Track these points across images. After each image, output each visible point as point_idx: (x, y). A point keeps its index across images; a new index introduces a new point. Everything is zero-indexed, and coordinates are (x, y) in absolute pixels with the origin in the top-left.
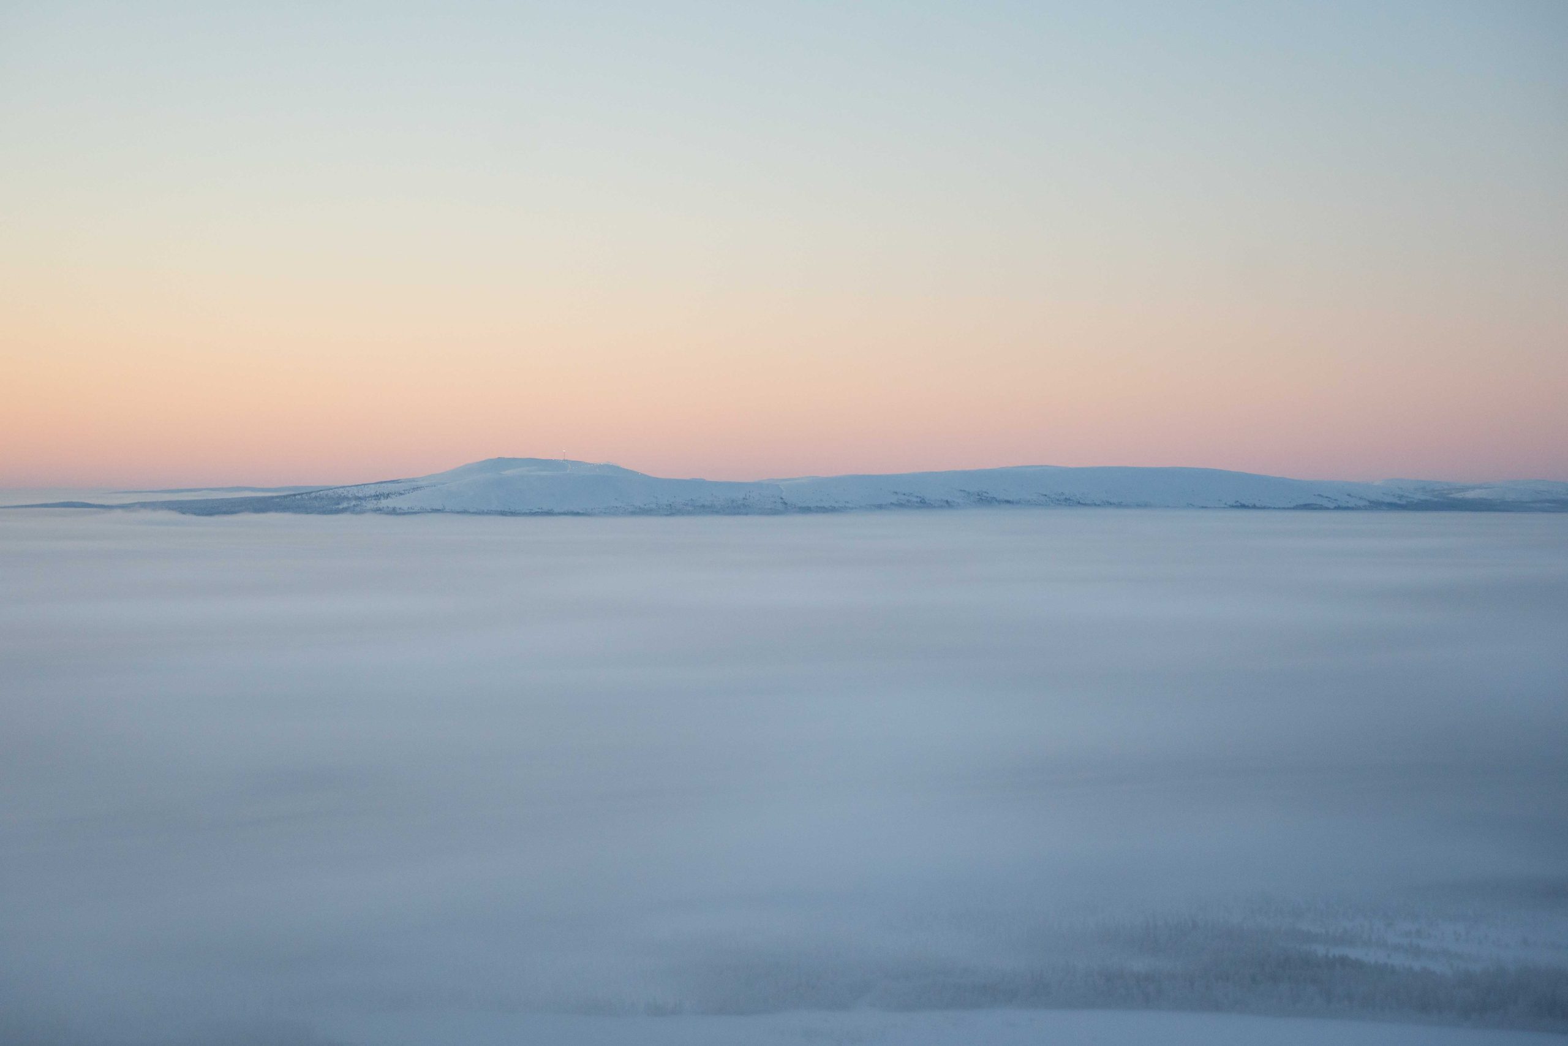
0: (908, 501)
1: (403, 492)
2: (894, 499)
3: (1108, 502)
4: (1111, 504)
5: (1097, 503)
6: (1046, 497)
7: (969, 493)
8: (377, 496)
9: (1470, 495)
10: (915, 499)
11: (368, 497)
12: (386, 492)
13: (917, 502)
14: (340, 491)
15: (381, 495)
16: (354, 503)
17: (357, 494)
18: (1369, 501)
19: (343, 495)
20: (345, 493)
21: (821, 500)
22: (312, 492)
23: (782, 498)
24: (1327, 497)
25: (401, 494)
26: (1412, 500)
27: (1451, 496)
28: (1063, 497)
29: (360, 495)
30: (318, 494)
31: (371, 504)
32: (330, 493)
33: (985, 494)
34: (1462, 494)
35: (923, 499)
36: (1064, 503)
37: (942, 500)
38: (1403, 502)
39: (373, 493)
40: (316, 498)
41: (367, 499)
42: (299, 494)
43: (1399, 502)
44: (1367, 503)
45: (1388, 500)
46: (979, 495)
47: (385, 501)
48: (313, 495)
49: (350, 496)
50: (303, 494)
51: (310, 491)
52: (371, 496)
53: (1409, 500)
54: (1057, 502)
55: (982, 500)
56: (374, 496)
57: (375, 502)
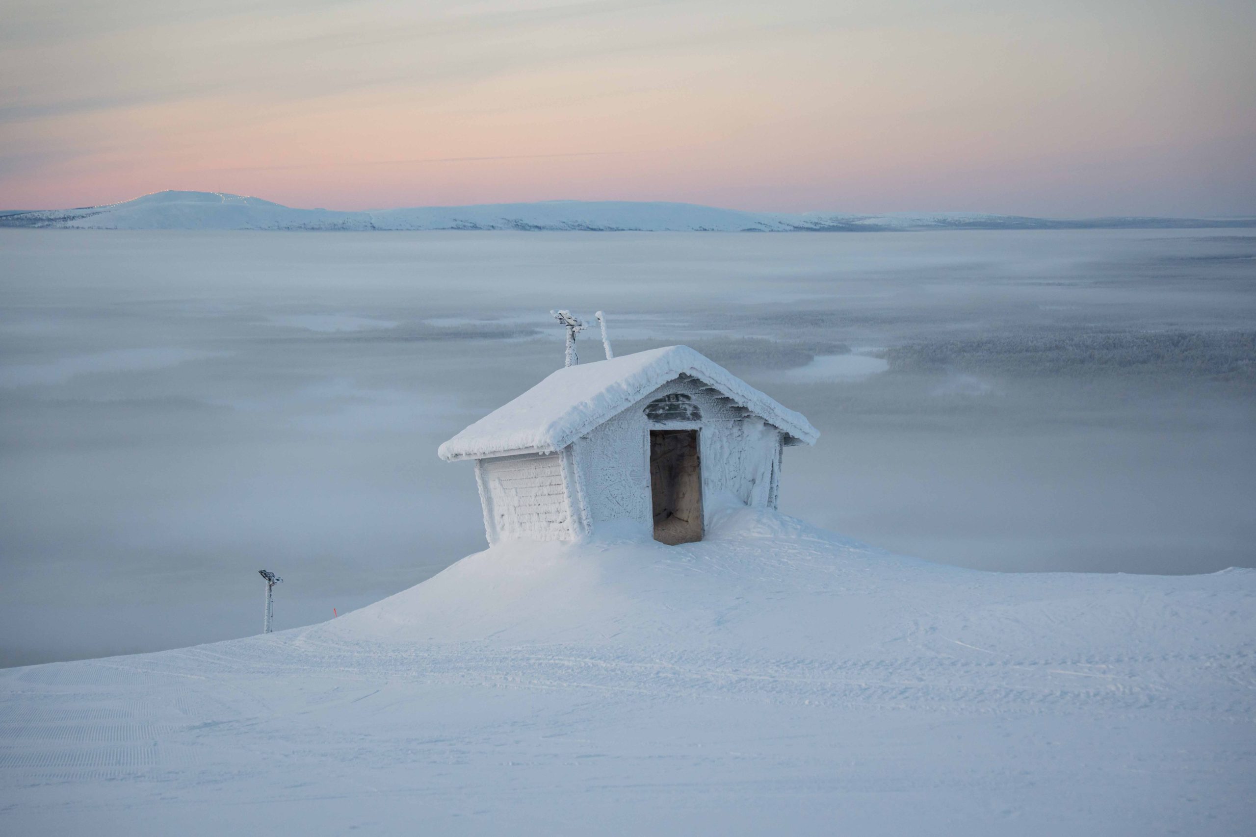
0: (465, 226)
1: (85, 216)
2: (454, 224)
3: (609, 227)
4: (611, 229)
5: (601, 228)
6: (564, 224)
7: (509, 221)
8: (65, 218)
9: (867, 222)
10: (469, 225)
11: (58, 219)
12: (72, 215)
13: (471, 227)
14: (36, 215)
15: (68, 217)
16: (47, 223)
17: (49, 217)
18: (794, 227)
19: (38, 217)
20: (41, 216)
21: (401, 225)
22: (14, 215)
23: (371, 223)
24: (764, 224)
25: (83, 217)
26: (824, 226)
27: (854, 223)
28: (576, 224)
29: (52, 217)
30: (19, 216)
31: (61, 224)
32: (29, 215)
33: (521, 222)
34: (861, 221)
35: (475, 225)
36: (577, 228)
37: (489, 226)
38: (818, 227)
39: (62, 216)
40: (18, 219)
41: (57, 220)
42: (5, 216)
43: (815, 227)
44: (792, 228)
45: (806, 225)
46: (516, 222)
47: (72, 222)
48: (16, 217)
49: (44, 218)
50: (8, 216)
51: (13, 214)
52: (60, 218)
53: (822, 226)
54: (572, 227)
55: (518, 225)
56: (63, 218)
57: (63, 223)
